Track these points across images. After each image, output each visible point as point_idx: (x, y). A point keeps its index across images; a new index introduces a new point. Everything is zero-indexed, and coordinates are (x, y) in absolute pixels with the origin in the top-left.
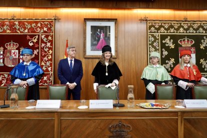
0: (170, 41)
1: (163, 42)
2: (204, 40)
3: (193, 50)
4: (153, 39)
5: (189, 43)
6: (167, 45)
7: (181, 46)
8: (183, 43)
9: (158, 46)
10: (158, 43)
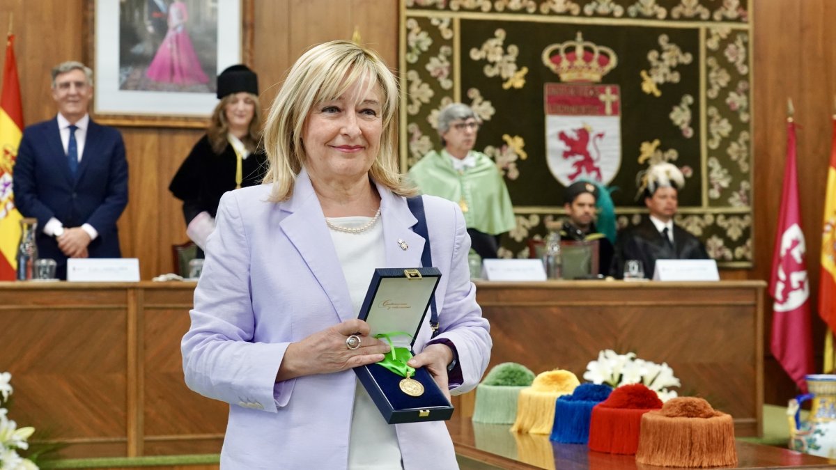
0: (506, 53)
1: (475, 55)
2: (660, 51)
3: (609, 97)
4: (426, 42)
5: (594, 64)
6: (490, 72)
7: (555, 78)
8: (565, 63)
9: (451, 77)
10: (450, 58)
